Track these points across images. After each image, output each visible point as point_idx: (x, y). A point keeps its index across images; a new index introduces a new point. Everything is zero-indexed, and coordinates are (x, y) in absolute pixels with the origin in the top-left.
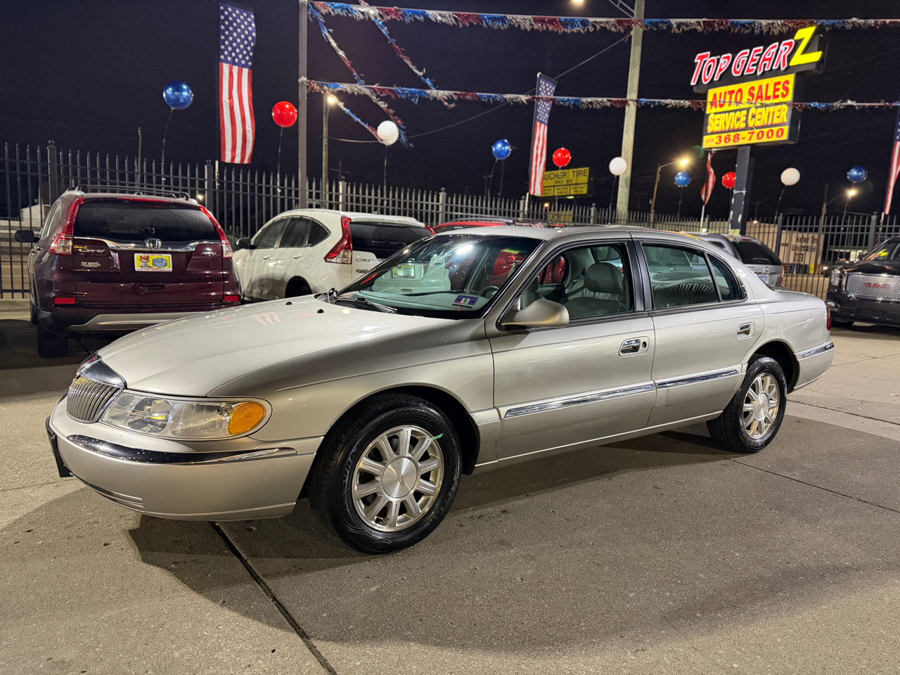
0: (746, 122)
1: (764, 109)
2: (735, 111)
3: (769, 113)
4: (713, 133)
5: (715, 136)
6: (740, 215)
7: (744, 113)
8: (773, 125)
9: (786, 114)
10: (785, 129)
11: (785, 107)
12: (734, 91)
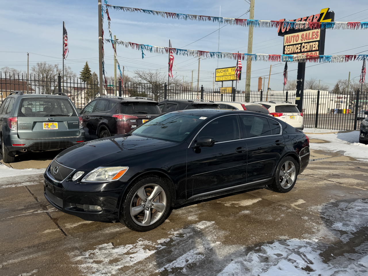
0: (301, 49)
1: (308, 44)
2: (296, 44)
3: (310, 46)
6: (300, 91)
7: (300, 45)
8: (312, 51)
9: (318, 46)
10: (318, 52)
11: (317, 43)
12: (295, 36)
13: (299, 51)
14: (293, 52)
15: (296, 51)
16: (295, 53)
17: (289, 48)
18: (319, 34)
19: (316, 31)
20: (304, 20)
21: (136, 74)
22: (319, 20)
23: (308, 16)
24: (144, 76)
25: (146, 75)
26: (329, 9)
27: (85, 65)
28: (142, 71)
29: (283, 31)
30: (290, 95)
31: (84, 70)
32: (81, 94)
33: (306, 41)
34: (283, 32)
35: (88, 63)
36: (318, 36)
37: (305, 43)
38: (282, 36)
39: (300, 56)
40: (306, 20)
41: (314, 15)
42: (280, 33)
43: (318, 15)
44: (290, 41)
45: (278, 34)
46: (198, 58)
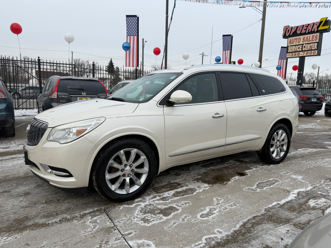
0: (302, 49)
1: (308, 44)
2: (298, 45)
3: (310, 46)
4: (290, 52)
5: (290, 54)
6: (300, 81)
7: (301, 46)
8: (312, 50)
9: (317, 46)
10: (317, 51)
11: (316, 44)
12: (298, 38)
13: (301, 50)
14: (295, 51)
15: (298, 50)
16: (297, 52)
17: (292, 48)
18: (318, 37)
19: (315, 34)
20: (306, 26)
21: (153, 67)
22: (318, 27)
23: (309, 23)
26: (327, 18)
27: (110, 61)
28: (157, 66)
29: (287, 35)
30: (289, 84)
31: (109, 65)
32: (106, 83)
33: (307, 42)
34: (287, 36)
35: (112, 60)
36: (317, 39)
37: (306, 44)
38: (286, 39)
39: (302, 54)
40: (307, 26)
41: (314, 22)
42: (285, 36)
43: (318, 22)
44: (293, 42)
45: (282, 37)
46: (202, 56)
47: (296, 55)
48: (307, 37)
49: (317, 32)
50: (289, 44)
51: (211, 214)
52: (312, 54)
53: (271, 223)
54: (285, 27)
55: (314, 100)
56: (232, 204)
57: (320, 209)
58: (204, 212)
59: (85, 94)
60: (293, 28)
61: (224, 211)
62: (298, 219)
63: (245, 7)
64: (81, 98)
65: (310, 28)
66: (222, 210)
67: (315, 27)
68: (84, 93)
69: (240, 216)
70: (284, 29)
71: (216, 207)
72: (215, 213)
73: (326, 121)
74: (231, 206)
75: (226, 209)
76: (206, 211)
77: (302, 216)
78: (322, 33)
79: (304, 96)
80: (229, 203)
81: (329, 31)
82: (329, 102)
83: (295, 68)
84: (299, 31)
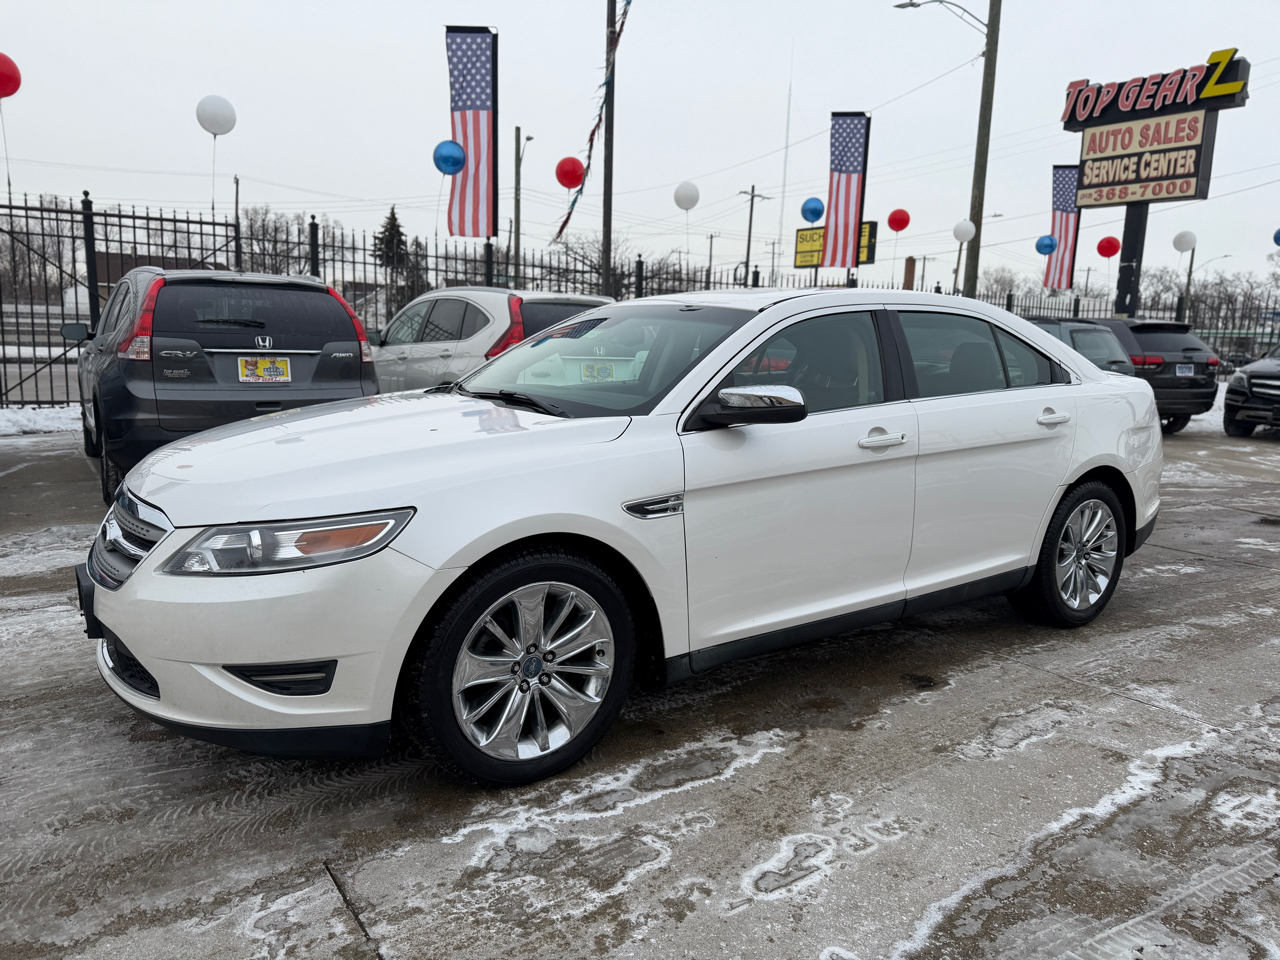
0: (1137, 171)
1: (1162, 155)
2: (1122, 157)
3: (1169, 161)
4: (1090, 186)
5: (1093, 191)
6: (1129, 297)
7: (1135, 159)
8: (1175, 176)
9: (1195, 162)
10: (1193, 181)
11: (1193, 152)
12: (1120, 130)
13: (1132, 176)
14: (1111, 179)
15: (1123, 177)
16: (1120, 183)
17: (1099, 168)
18: (1200, 125)
19: (1189, 116)
20: (1153, 84)
22: (1200, 87)
23: (1165, 73)
24: (582, 249)
25: (586, 245)
26: (1236, 51)
27: (389, 215)
28: (574, 235)
29: (1082, 115)
30: (1086, 308)
31: (386, 231)
33: (1156, 147)
34: (1080, 119)
35: (396, 211)
36: (1195, 133)
37: (1152, 153)
38: (1075, 131)
39: (1135, 192)
40: (1159, 84)
41: (1187, 68)
42: (1071, 123)
43: (1199, 68)
44: (1103, 145)
45: (1062, 124)
46: (750, 197)
47: (1114, 195)
48: (1158, 126)
49: (1198, 104)
50: (1088, 153)
51: (802, 873)
52: (1177, 193)
53: (1068, 914)
54: (1073, 85)
55: (1185, 372)
56: (889, 821)
57: (1264, 841)
58: (772, 864)
59: (267, 344)
60: (1104, 91)
61: (857, 854)
62: (1182, 891)
63: (919, 5)
64: (254, 359)
65: (1168, 92)
66: (849, 850)
67: (1189, 86)
68: (264, 341)
69: (927, 878)
70: (1068, 95)
71: (823, 837)
72: (818, 869)
73: (1232, 455)
74: (887, 829)
75: (867, 845)
76: (777, 856)
77: (1195, 875)
78: (1216, 110)
79: (1145, 357)
80: (877, 817)
81: (1242, 103)
82: (1242, 379)
83: (1106, 248)
84: (1127, 99)
